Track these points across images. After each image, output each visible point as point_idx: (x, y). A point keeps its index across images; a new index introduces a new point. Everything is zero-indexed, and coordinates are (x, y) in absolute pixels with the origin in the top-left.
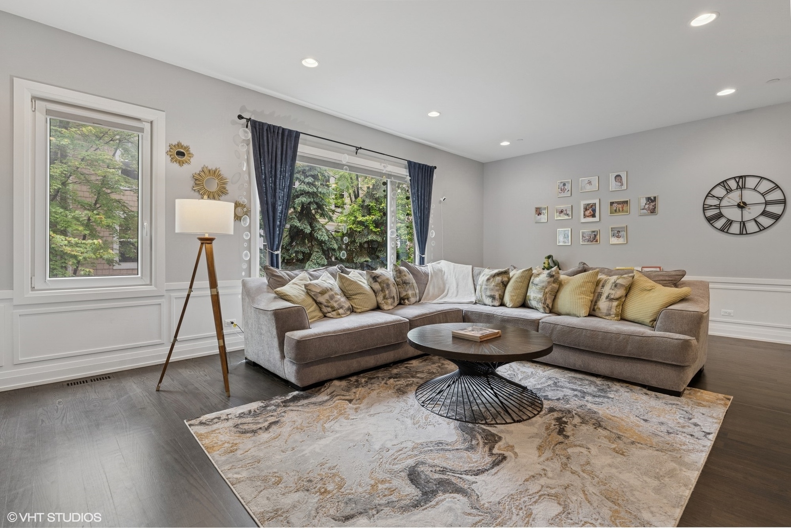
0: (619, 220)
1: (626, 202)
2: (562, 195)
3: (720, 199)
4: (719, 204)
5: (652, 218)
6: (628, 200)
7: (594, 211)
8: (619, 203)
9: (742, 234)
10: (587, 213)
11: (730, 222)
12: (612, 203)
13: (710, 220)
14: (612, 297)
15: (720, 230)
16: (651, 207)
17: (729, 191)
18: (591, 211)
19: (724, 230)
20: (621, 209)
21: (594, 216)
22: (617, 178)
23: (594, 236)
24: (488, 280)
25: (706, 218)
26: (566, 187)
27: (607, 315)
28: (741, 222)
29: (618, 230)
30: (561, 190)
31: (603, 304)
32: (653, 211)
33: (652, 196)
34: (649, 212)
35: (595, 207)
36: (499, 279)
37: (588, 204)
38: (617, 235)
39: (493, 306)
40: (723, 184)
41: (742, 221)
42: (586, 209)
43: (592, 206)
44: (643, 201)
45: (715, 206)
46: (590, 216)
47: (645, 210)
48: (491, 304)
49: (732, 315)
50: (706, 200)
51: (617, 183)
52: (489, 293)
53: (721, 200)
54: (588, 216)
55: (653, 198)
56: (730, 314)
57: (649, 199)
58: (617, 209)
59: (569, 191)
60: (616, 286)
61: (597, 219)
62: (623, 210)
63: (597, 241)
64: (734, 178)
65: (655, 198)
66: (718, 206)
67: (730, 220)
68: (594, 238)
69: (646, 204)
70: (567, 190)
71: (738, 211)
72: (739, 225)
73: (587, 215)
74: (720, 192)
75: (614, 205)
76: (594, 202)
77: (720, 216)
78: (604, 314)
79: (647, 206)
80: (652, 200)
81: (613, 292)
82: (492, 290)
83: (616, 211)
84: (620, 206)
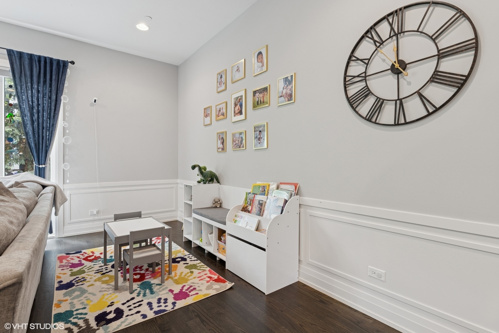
0: (261, 116)
1: (266, 89)
2: (220, 89)
3: (367, 62)
4: (365, 72)
6: (267, 85)
7: (241, 106)
8: (260, 91)
9: (398, 124)
10: (237, 109)
11: (380, 103)
12: (254, 93)
13: (354, 102)
15: (365, 118)
16: (288, 92)
17: (378, 44)
18: (239, 106)
19: (372, 117)
20: (262, 100)
22: (259, 57)
23: (241, 140)
25: (348, 100)
26: (222, 80)
28: (396, 101)
29: (260, 129)
30: (219, 84)
32: (291, 97)
33: (289, 75)
34: (287, 99)
35: (242, 101)
37: (237, 98)
38: (259, 136)
41: (398, 99)
42: (235, 105)
43: (240, 100)
44: (281, 85)
45: (358, 76)
47: (282, 98)
49: (383, 279)
50: (349, 68)
51: (259, 63)
53: (367, 64)
54: (237, 114)
55: (290, 78)
56: (380, 276)
57: (286, 80)
58: (259, 101)
62: (264, 102)
63: (244, 147)
65: (292, 77)
66: (363, 75)
67: (380, 99)
68: (242, 142)
69: (283, 88)
70: (223, 83)
72: (394, 106)
73: (236, 112)
74: (366, 49)
75: (256, 95)
76: (241, 95)
77: (366, 93)
79: (284, 92)
80: (289, 81)
83: (258, 103)
84: (261, 95)
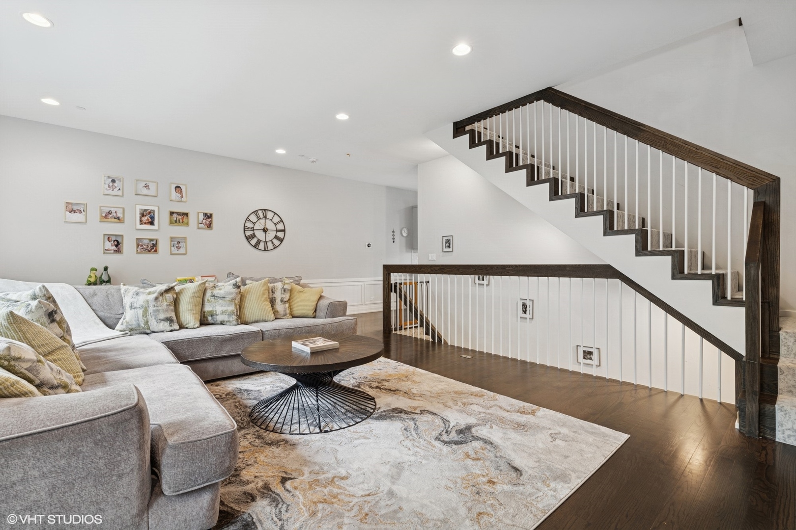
0: (178, 231)
1: (186, 214)
2: (110, 192)
3: (254, 223)
4: (253, 227)
5: (208, 232)
7: (153, 218)
8: (179, 214)
9: (265, 251)
10: (145, 219)
11: (259, 242)
12: (172, 213)
13: (248, 238)
14: (285, 300)
15: (253, 246)
16: (208, 222)
17: (259, 219)
18: (148, 218)
19: (256, 246)
20: (181, 221)
21: (152, 223)
22: (178, 189)
23: (152, 245)
24: (156, 299)
25: (246, 236)
26: (116, 185)
27: (284, 316)
28: (265, 242)
29: (179, 240)
30: (109, 187)
31: (280, 307)
32: (209, 226)
33: (209, 212)
34: (206, 226)
35: (154, 214)
36: (169, 296)
37: (146, 210)
38: (177, 245)
39: (172, 331)
40: (256, 212)
42: (143, 215)
43: (150, 213)
44: (201, 217)
45: (250, 228)
46: (148, 223)
47: (202, 225)
48: (169, 328)
50: (246, 223)
51: (177, 194)
52: (162, 316)
54: (145, 223)
55: (209, 215)
57: (206, 215)
58: (177, 220)
59: (120, 189)
60: (285, 291)
61: (155, 227)
62: (183, 222)
63: (156, 251)
64: (262, 210)
65: (211, 215)
67: (259, 240)
68: (153, 247)
69: (203, 219)
70: (118, 188)
71: (263, 233)
72: (264, 244)
73: (144, 221)
74: (253, 218)
75: (174, 215)
76: (153, 209)
77: (254, 236)
78: (282, 315)
79: (204, 221)
80: (208, 216)
81: (284, 296)
82: (166, 311)
83: (176, 221)
84: (179, 218)
